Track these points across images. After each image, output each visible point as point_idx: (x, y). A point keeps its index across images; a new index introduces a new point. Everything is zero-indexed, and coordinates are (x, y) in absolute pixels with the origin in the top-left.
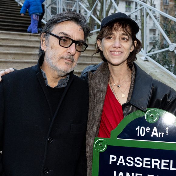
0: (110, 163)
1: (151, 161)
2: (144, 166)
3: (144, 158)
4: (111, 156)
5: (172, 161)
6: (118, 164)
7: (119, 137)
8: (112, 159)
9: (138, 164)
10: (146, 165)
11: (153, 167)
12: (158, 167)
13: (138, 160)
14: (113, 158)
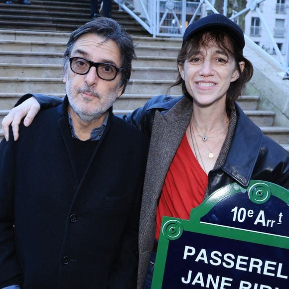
0: (185, 258)
1: (248, 262)
2: (238, 267)
3: (239, 256)
4: (187, 248)
5: (280, 265)
6: (197, 260)
7: (203, 219)
8: (188, 251)
9: (229, 264)
10: (240, 267)
11: (250, 270)
12: (259, 272)
13: (229, 257)
14: (190, 251)
